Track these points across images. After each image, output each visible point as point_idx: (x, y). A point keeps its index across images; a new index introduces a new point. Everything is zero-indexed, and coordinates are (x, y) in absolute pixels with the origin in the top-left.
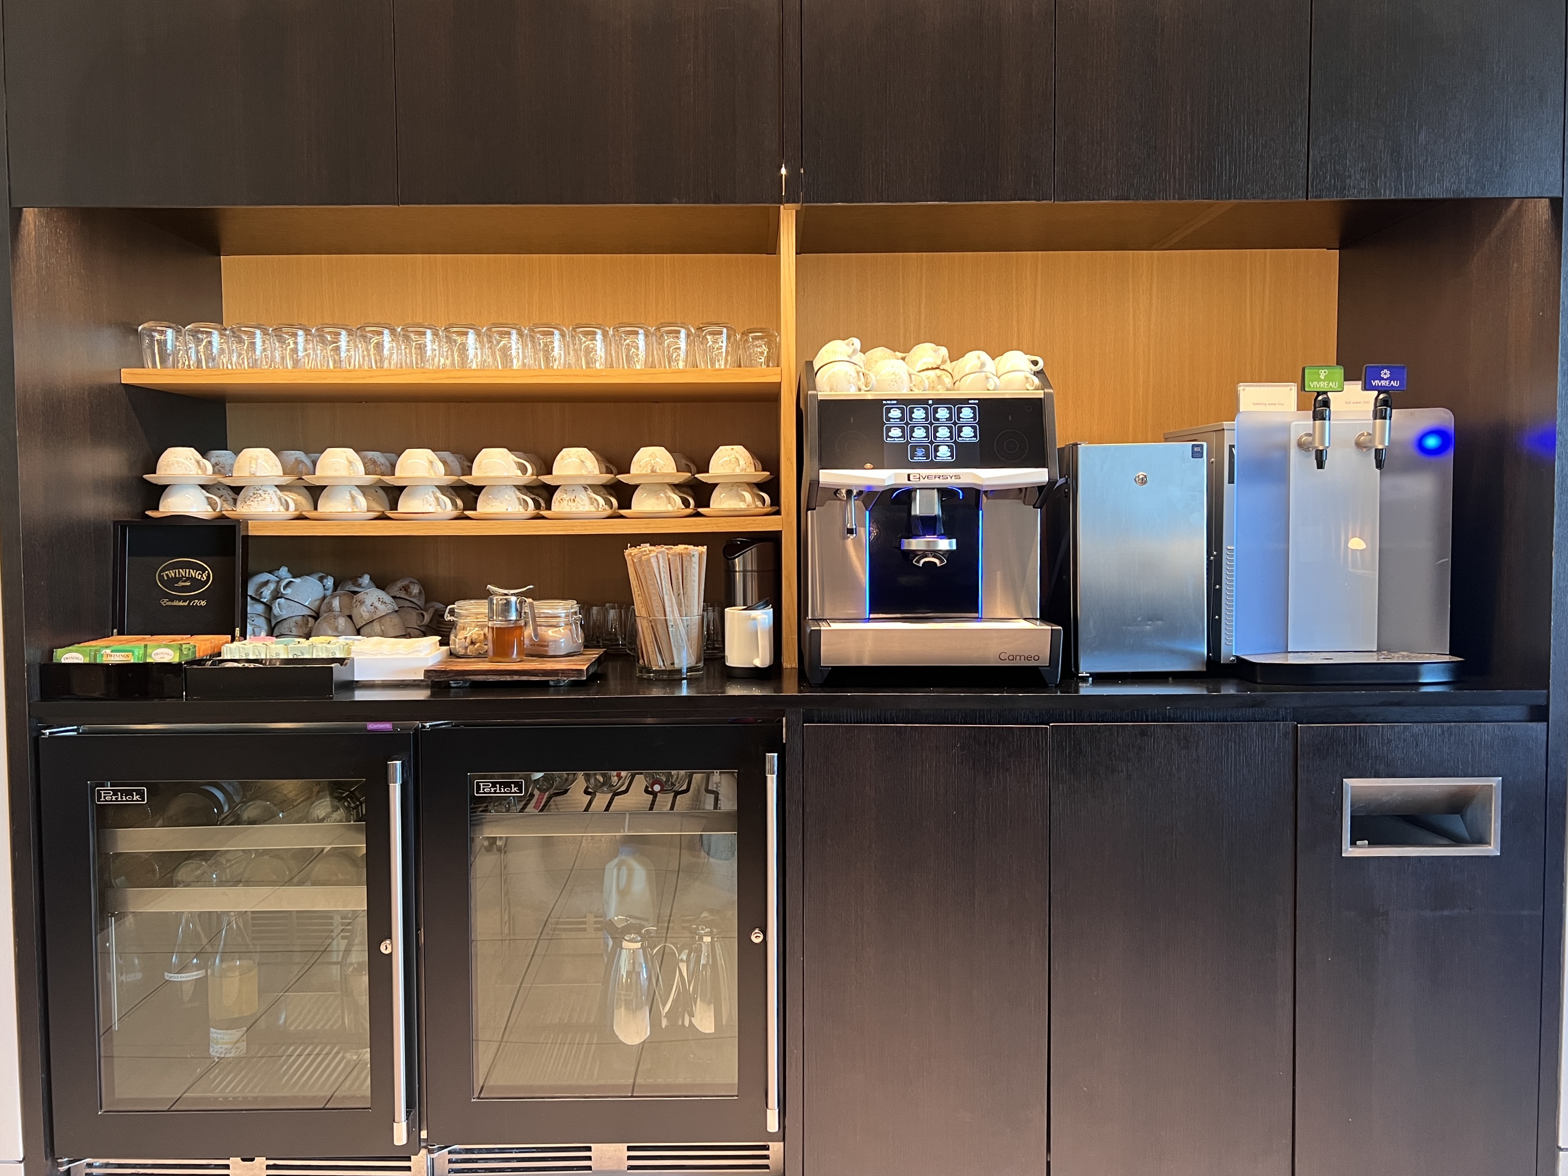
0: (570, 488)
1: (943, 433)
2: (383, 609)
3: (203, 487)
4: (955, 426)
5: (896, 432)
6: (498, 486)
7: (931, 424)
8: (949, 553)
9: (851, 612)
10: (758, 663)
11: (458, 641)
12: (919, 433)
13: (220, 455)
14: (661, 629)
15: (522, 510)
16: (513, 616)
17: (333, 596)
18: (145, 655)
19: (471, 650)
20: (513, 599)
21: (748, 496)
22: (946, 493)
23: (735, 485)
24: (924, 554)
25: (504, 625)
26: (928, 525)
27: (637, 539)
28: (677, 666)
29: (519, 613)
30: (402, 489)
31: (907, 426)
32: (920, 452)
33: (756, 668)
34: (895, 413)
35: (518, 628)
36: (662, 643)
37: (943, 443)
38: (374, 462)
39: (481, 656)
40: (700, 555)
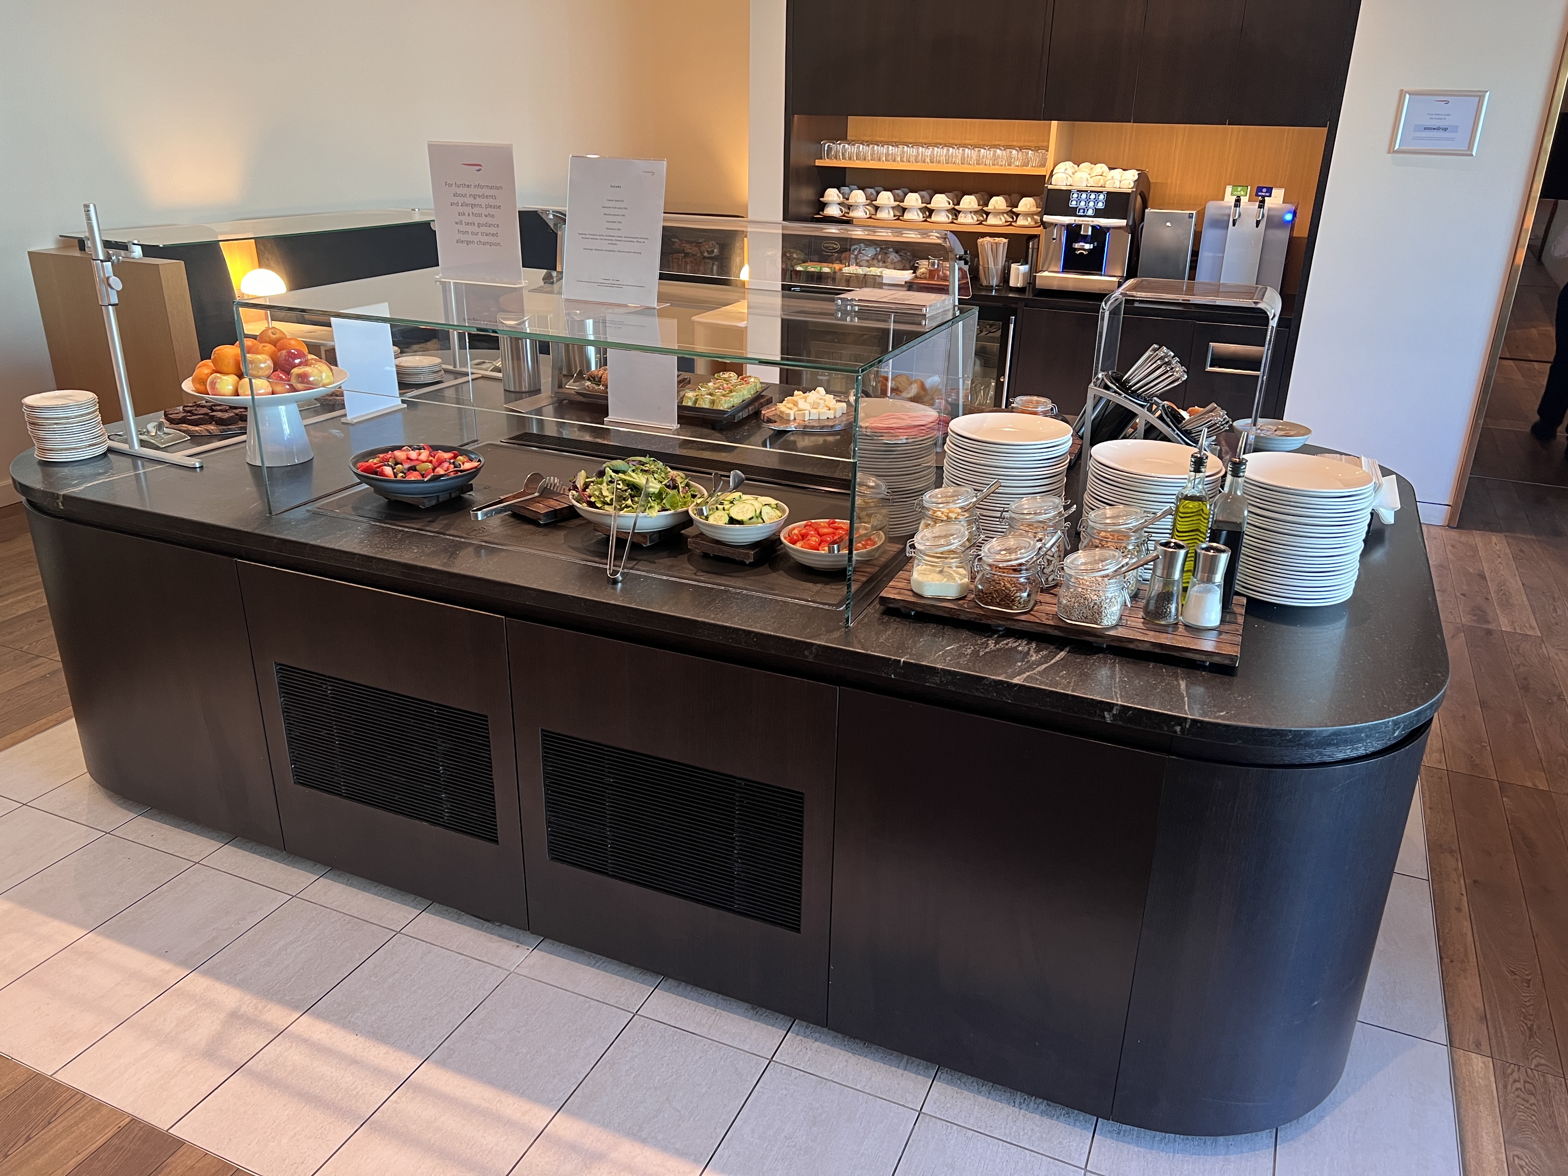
0: (965, 212)
1: (1091, 204)
2: (896, 260)
3: (839, 204)
4: (1096, 201)
5: (1074, 203)
6: (940, 210)
7: (1088, 201)
8: (1090, 251)
9: (1056, 269)
10: (1019, 285)
11: (919, 272)
12: (1083, 203)
13: (845, 189)
14: (987, 270)
15: (947, 219)
16: (936, 267)
17: (879, 254)
18: (821, 269)
19: (922, 276)
20: (936, 261)
21: (1029, 219)
22: (1094, 227)
23: (1027, 215)
24: (1080, 249)
25: (932, 269)
26: (1085, 239)
27: (984, 235)
28: (991, 284)
29: (938, 266)
30: (906, 209)
31: (1079, 200)
32: (1082, 211)
33: (1018, 288)
34: (1075, 195)
35: (938, 270)
36: (987, 277)
37: (1091, 208)
38: (898, 195)
39: (925, 278)
40: (1004, 243)
